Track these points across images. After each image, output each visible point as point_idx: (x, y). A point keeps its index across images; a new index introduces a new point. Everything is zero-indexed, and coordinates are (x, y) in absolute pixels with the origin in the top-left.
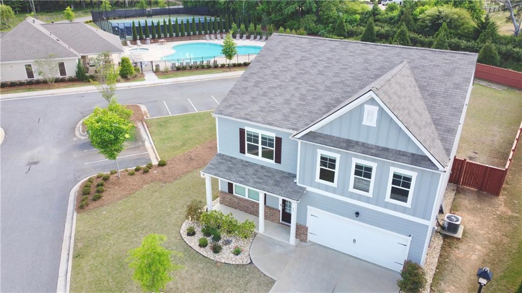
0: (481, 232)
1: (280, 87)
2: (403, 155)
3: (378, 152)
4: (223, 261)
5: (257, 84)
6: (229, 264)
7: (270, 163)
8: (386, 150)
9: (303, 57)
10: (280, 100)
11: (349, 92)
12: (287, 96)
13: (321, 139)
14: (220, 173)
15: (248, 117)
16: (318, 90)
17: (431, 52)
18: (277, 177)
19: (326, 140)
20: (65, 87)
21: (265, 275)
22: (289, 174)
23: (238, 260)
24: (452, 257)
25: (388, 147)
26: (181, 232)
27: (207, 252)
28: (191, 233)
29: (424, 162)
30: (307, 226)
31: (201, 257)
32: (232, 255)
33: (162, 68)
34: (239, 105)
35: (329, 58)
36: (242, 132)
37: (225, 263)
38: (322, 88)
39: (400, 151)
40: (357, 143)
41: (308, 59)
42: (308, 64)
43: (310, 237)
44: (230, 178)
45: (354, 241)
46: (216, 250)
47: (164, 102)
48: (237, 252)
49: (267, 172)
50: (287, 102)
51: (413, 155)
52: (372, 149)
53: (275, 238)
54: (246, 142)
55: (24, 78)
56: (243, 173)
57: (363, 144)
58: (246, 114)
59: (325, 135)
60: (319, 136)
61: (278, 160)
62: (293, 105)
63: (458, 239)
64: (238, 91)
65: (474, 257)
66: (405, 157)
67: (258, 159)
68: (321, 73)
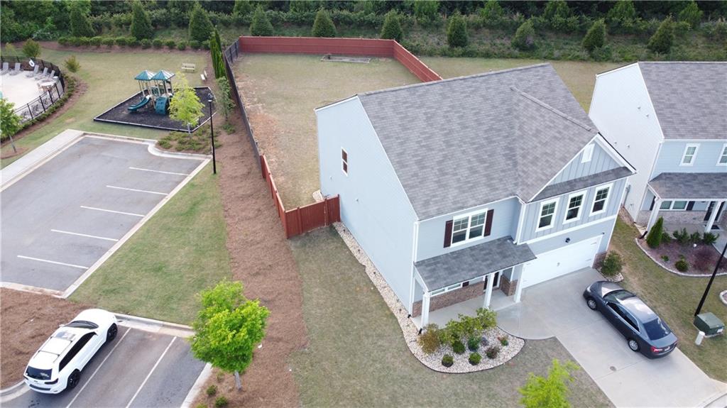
1: (446, 157)
2: (608, 174)
3: (594, 180)
4: (509, 358)
6: (516, 356)
7: (481, 239)
8: (596, 176)
10: (464, 172)
11: (507, 137)
12: (466, 164)
13: (549, 191)
15: (459, 205)
16: (483, 146)
18: (494, 249)
21: (544, 340)
22: (499, 240)
23: (515, 347)
25: (597, 172)
26: (436, 369)
28: (448, 362)
29: (621, 173)
32: (506, 347)
35: (451, 107)
36: (449, 225)
37: (512, 358)
38: (484, 142)
39: (604, 172)
40: (575, 180)
41: (434, 114)
42: (440, 120)
44: (463, 278)
45: (559, 264)
47: (19, 256)
48: (504, 342)
49: (482, 250)
50: (473, 171)
51: (613, 170)
52: (587, 180)
53: (502, 308)
54: (453, 233)
56: (466, 266)
57: (580, 179)
59: (550, 186)
60: (546, 190)
61: (488, 233)
62: (482, 172)
64: (412, 182)
66: (610, 175)
67: (468, 242)
68: (464, 127)
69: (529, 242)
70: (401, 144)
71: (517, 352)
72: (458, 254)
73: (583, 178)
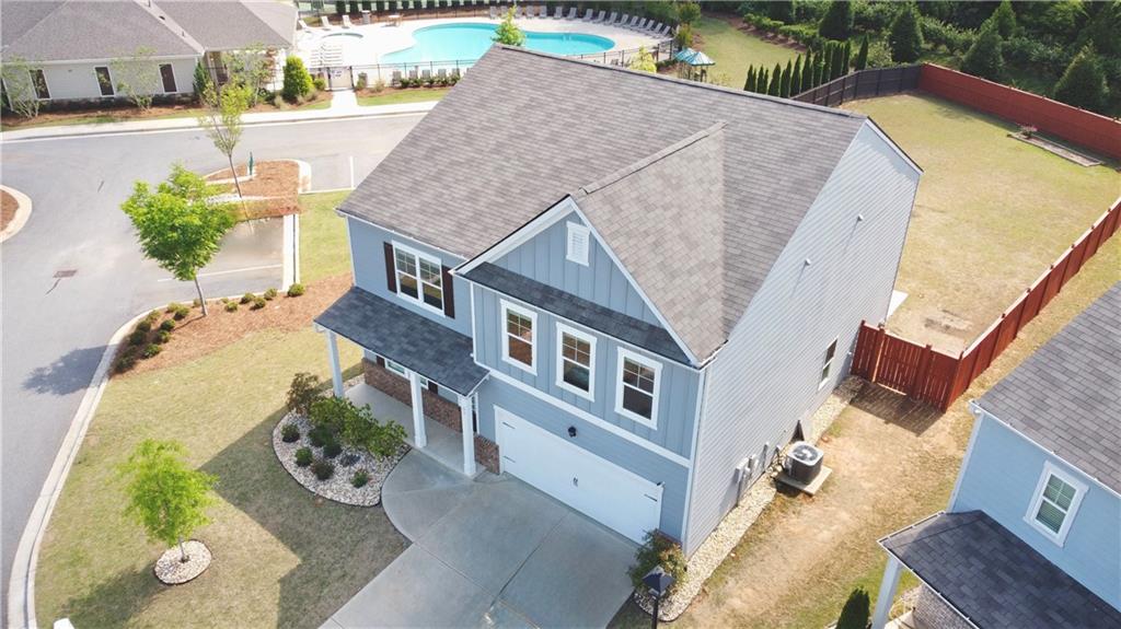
0: (866, 485)
1: (470, 161)
3: (593, 317)
4: (329, 495)
5: (430, 156)
6: (338, 503)
7: (438, 313)
8: (608, 313)
9: (532, 100)
10: (461, 191)
12: (477, 183)
13: (500, 280)
14: (346, 328)
15: (394, 222)
16: (536, 175)
17: (776, 105)
18: (445, 345)
19: (511, 284)
20: (169, 116)
21: (396, 530)
23: (357, 497)
24: (778, 531)
25: (612, 308)
26: (275, 432)
27: (304, 477)
28: (291, 436)
29: (667, 345)
30: (497, 443)
31: (292, 484)
32: (349, 486)
33: (372, 82)
34: (388, 195)
35: (579, 107)
36: (388, 249)
37: (331, 500)
38: (545, 171)
39: (630, 319)
40: (561, 293)
41: (540, 105)
42: (539, 115)
43: (504, 465)
44: (360, 339)
45: (575, 481)
46: (324, 474)
47: (351, 159)
48: (360, 481)
49: (431, 332)
50: (473, 197)
51: (652, 327)
52: (584, 308)
53: (442, 461)
54: (397, 271)
55: (94, 92)
56: (386, 331)
58: (393, 217)
59: (510, 272)
60: (498, 274)
61: (450, 312)
62: (481, 206)
63: (810, 495)
64: (393, 165)
65: (826, 535)
66: (636, 332)
67: (418, 304)
68: (554, 139)
69: (494, 373)
70: (450, 119)
71: (347, 501)
72: (402, 313)
73: (580, 299)
